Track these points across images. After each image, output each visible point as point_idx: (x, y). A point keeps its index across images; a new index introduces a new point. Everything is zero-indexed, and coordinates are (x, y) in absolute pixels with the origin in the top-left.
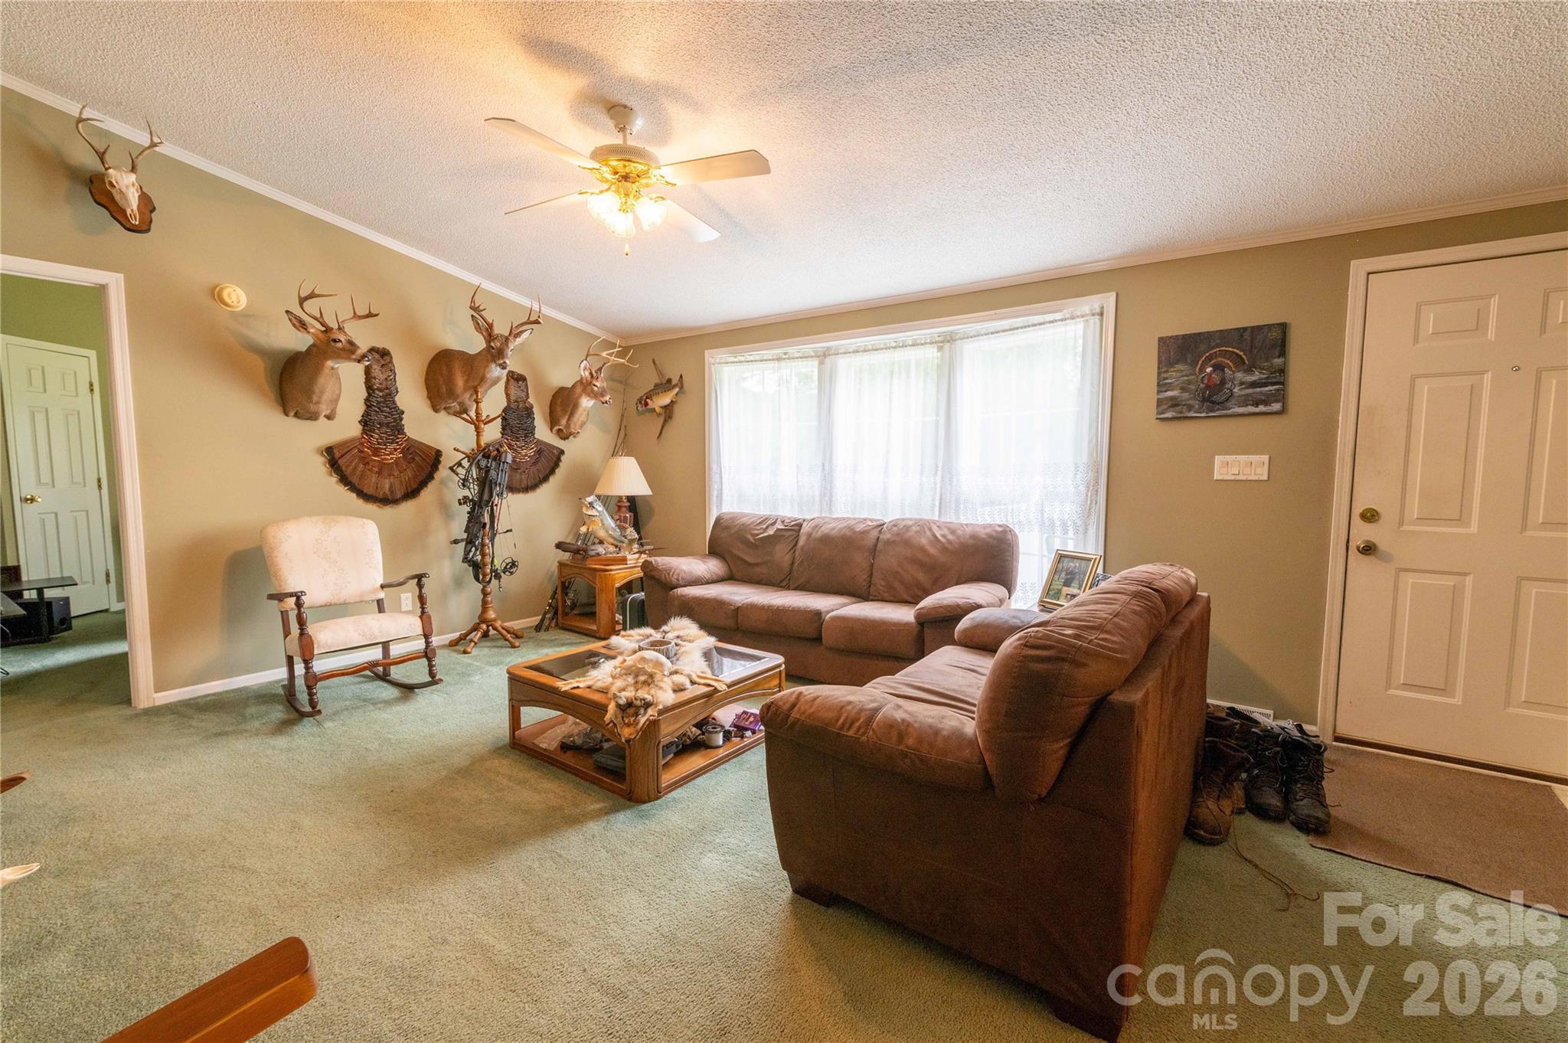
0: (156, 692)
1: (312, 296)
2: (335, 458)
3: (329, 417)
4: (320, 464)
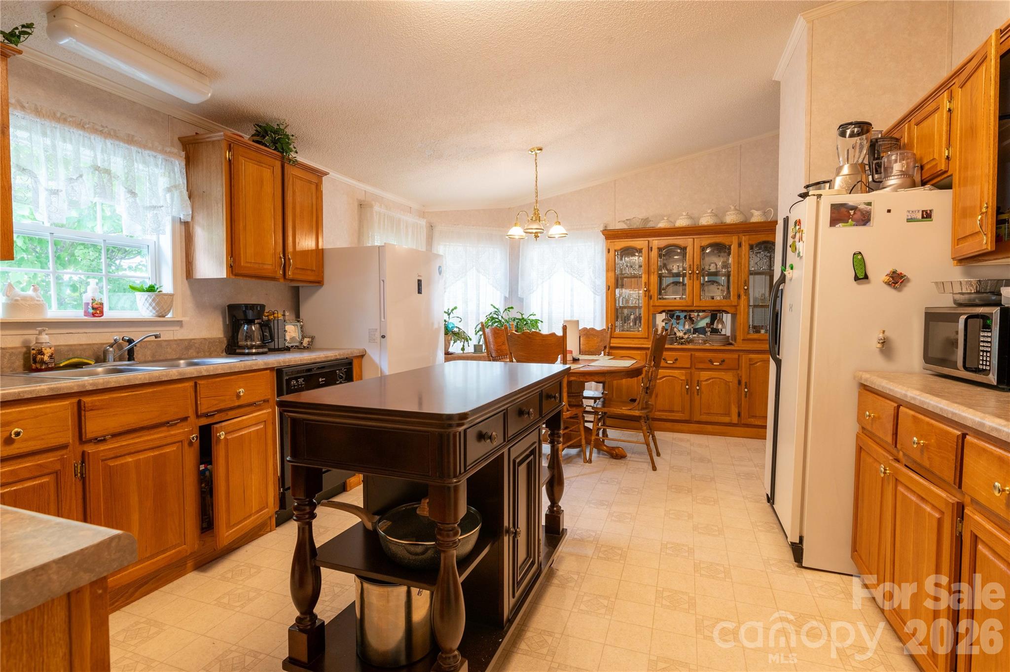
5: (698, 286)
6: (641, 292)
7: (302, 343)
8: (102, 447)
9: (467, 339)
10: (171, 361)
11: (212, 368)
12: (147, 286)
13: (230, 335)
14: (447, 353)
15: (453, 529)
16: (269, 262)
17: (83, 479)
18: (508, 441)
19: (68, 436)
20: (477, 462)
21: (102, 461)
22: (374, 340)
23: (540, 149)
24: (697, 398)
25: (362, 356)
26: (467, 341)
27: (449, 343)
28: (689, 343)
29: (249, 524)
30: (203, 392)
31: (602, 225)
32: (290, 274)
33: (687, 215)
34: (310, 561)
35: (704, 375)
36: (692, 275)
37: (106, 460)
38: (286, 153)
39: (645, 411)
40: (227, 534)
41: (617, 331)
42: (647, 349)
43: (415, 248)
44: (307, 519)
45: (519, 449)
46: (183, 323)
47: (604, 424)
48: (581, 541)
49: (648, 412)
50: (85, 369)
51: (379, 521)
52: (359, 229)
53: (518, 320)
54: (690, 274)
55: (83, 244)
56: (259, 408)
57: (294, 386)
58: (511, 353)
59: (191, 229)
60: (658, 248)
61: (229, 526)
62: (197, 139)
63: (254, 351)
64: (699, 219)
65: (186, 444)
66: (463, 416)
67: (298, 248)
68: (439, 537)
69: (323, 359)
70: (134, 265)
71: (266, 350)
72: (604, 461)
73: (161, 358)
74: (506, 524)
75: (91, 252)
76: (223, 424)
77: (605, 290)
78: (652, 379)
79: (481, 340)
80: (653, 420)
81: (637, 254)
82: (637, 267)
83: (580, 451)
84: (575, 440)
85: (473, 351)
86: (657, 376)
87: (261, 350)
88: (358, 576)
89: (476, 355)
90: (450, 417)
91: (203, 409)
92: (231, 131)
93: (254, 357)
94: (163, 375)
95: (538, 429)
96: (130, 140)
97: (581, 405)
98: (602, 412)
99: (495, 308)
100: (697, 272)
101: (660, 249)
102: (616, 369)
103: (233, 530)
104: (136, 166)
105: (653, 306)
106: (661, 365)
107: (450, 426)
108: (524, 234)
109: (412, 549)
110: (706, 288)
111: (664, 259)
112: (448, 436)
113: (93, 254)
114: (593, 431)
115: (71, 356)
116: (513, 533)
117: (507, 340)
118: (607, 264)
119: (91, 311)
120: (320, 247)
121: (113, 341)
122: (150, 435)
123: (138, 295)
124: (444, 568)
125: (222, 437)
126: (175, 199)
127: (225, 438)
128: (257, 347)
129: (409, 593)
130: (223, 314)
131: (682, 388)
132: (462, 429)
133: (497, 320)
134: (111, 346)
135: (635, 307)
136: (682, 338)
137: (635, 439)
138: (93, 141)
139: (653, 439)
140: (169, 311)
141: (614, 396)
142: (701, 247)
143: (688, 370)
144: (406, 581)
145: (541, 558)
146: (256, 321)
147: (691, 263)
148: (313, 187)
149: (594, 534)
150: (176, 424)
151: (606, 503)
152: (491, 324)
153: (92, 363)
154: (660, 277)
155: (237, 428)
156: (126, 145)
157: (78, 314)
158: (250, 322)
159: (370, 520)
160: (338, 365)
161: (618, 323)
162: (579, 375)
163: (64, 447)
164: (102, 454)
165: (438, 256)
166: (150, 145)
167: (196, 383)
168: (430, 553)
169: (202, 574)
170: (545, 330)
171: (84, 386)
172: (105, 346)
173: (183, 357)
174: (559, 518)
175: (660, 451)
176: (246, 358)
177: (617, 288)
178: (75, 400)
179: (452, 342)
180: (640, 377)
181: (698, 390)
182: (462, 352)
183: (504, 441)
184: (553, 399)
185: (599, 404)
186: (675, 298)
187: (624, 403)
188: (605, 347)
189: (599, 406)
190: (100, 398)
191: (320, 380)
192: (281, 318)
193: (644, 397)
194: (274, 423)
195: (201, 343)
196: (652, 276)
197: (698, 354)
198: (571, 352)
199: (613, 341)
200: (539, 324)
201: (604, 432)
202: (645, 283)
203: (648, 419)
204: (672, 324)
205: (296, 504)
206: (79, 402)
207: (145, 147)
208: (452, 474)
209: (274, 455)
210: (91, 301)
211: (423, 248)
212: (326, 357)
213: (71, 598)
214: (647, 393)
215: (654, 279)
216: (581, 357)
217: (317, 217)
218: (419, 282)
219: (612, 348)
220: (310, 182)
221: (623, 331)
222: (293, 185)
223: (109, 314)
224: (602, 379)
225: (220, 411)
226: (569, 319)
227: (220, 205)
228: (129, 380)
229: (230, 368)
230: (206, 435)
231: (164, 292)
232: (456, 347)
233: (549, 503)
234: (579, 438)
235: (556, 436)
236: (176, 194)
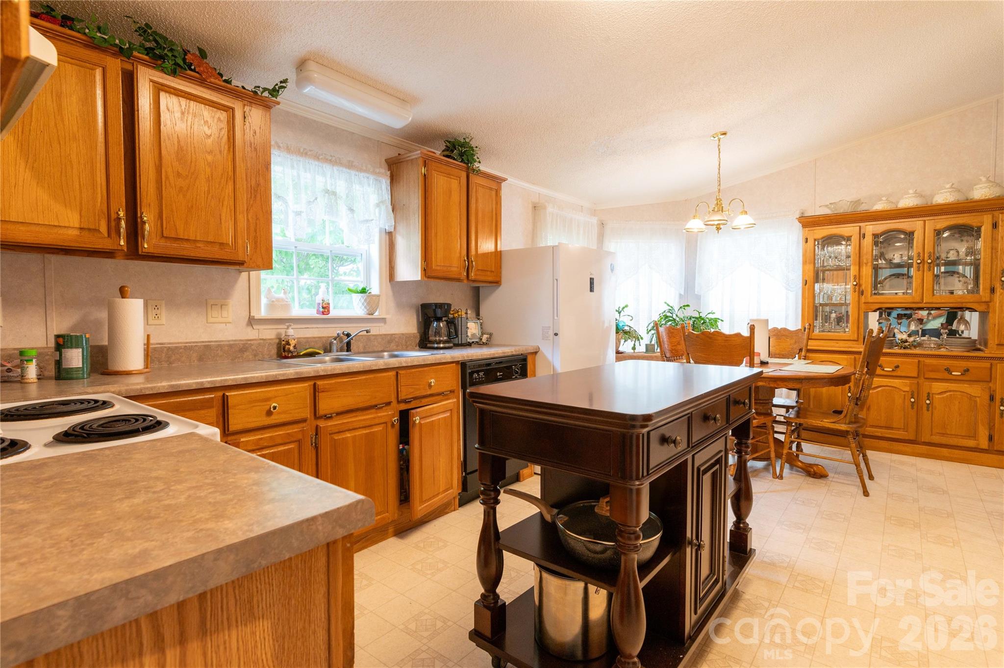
5: (931, 278)
6: (848, 287)
7: (481, 339)
8: (330, 423)
9: (638, 338)
10: (378, 353)
11: (409, 360)
12: (361, 289)
13: (423, 329)
14: (618, 352)
15: (635, 533)
16: (456, 266)
17: (316, 448)
18: (692, 447)
19: (306, 412)
20: (660, 466)
21: (330, 434)
22: (547, 337)
23: (725, 134)
24: (926, 415)
25: (536, 353)
26: (639, 340)
27: (620, 342)
28: (915, 347)
29: (437, 501)
30: (403, 381)
31: (798, 212)
32: (472, 275)
33: (915, 192)
34: (495, 544)
35: (938, 387)
36: (921, 265)
37: (332, 434)
38: (471, 163)
39: (855, 426)
40: (420, 508)
41: (817, 331)
42: (859, 353)
43: (586, 246)
44: (492, 503)
45: (703, 457)
46: (387, 320)
47: (799, 437)
48: (772, 565)
49: (858, 427)
50: (317, 358)
51: (558, 514)
52: (533, 230)
53: (694, 319)
54: (918, 263)
55: (314, 255)
56: (446, 398)
57: (476, 379)
58: (688, 354)
59: (394, 237)
60: (873, 235)
61: (422, 502)
62: (400, 159)
63: (442, 345)
64: (932, 196)
65: (389, 425)
66: (648, 418)
67: (480, 251)
68: (619, 538)
69: (501, 355)
70: (348, 271)
71: (451, 345)
72: (800, 479)
73: (370, 350)
74: (689, 535)
75: (320, 262)
76: (418, 410)
77: (801, 285)
78: (865, 388)
79: (653, 339)
80: (863, 437)
81: (844, 243)
82: (844, 258)
83: (768, 465)
84: (763, 452)
85: (644, 351)
86: (872, 384)
87: (447, 345)
88: (538, 565)
89: (649, 354)
90: (633, 418)
91: (402, 396)
92: (426, 149)
93: (442, 351)
94: (373, 365)
95: (724, 438)
96: (350, 166)
97: (770, 414)
98: (796, 423)
99: (669, 306)
100: (929, 261)
101: (875, 236)
102: (817, 374)
103: (425, 505)
104: (354, 187)
105: (864, 303)
106: (877, 373)
107: (634, 427)
108: (704, 227)
109: (592, 546)
110: (942, 281)
111: (881, 248)
112: (631, 437)
113: (321, 263)
114: (785, 444)
115: (307, 347)
116: (696, 545)
117: (684, 340)
118: (804, 255)
119: (321, 310)
120: (499, 249)
121: (336, 335)
122: (364, 415)
123: (355, 296)
124: (625, 572)
125: (417, 422)
126: (382, 213)
127: (419, 422)
128: (445, 342)
129: (586, 590)
130: (417, 311)
131: (904, 402)
132: (645, 430)
133: (671, 318)
134: (335, 339)
135: (842, 304)
136: (906, 341)
137: (839, 457)
138: (325, 169)
139: (864, 459)
140: (376, 310)
141: (812, 406)
142: (935, 230)
143: (913, 379)
144: (584, 577)
145: (726, 577)
146: (444, 319)
147: (921, 251)
148: (494, 193)
149: (788, 560)
150: (382, 407)
151: (804, 527)
152: (664, 322)
153: (322, 352)
154: (876, 268)
155: (429, 414)
156: (348, 170)
157: (312, 312)
158: (439, 320)
159: (549, 512)
160: (515, 360)
161: (818, 323)
162: (769, 380)
163: (304, 421)
164: (330, 429)
165: (609, 253)
166: (364, 168)
167: (397, 373)
168: (609, 553)
169: (400, 540)
170: (726, 329)
171: (318, 371)
172: (330, 339)
173: (386, 350)
174: (746, 536)
175: (873, 473)
176: (435, 352)
177: (817, 282)
178: (312, 383)
179: (622, 341)
180: (847, 386)
181: (928, 404)
182: (633, 351)
183: (688, 446)
184: (742, 405)
185: (792, 414)
186: (896, 293)
187: (825, 415)
188: (801, 350)
189: (792, 416)
190: (328, 382)
191: (498, 374)
192: (464, 316)
193: (853, 409)
194: (458, 413)
195: (400, 337)
196: (864, 267)
197: (928, 361)
198: (759, 354)
199: (811, 342)
200: (719, 323)
201: (799, 446)
202: (855, 276)
203: (857, 435)
204: (890, 324)
205: (482, 489)
206: (315, 384)
207: (360, 170)
208: (634, 477)
209: (458, 441)
210: (322, 302)
211: (594, 247)
212: (504, 353)
213: (330, 546)
214: (857, 404)
215: (867, 271)
216: (771, 360)
217: (496, 221)
218: (592, 280)
219: (809, 351)
220: (491, 189)
221: (823, 331)
222: (476, 191)
223: (334, 313)
224: (798, 386)
225: (415, 398)
226: (755, 317)
227: (417, 216)
228: (349, 368)
229: (424, 360)
230: (405, 417)
231: (373, 293)
232: (626, 347)
233: (734, 519)
234: (767, 450)
235: (744, 445)
236: (383, 208)
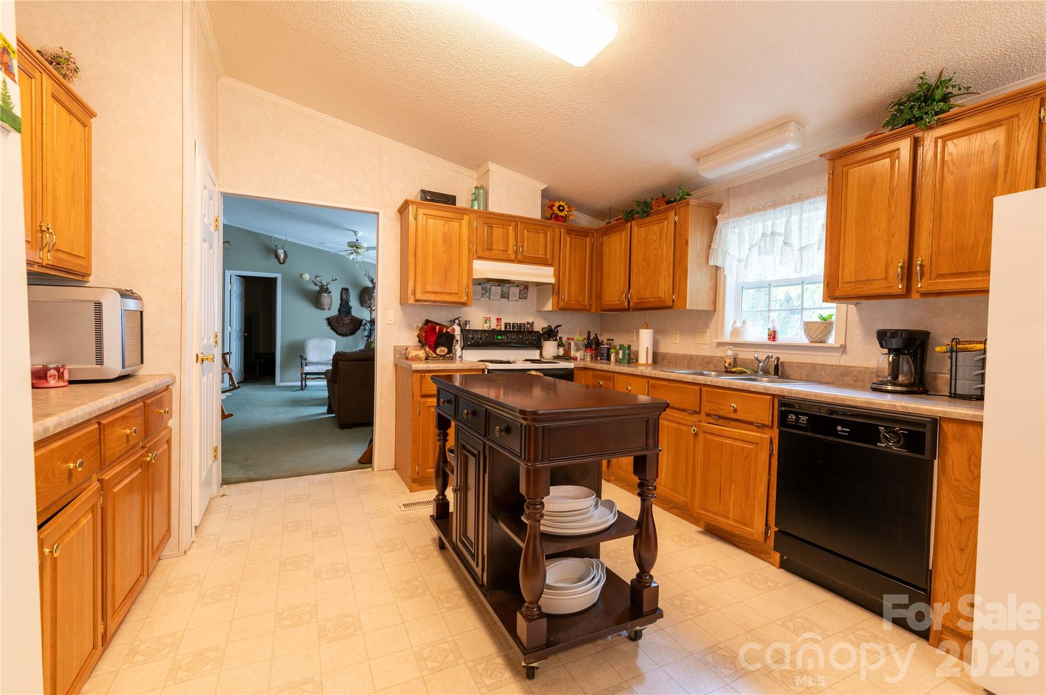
0: (281, 382)
1: (317, 276)
2: (330, 322)
3: (329, 309)
4: (325, 323)
16: (880, 278)
30: (707, 396)
32: (919, 286)
119: (768, 337)
191: (839, 428)
210: (768, 330)
